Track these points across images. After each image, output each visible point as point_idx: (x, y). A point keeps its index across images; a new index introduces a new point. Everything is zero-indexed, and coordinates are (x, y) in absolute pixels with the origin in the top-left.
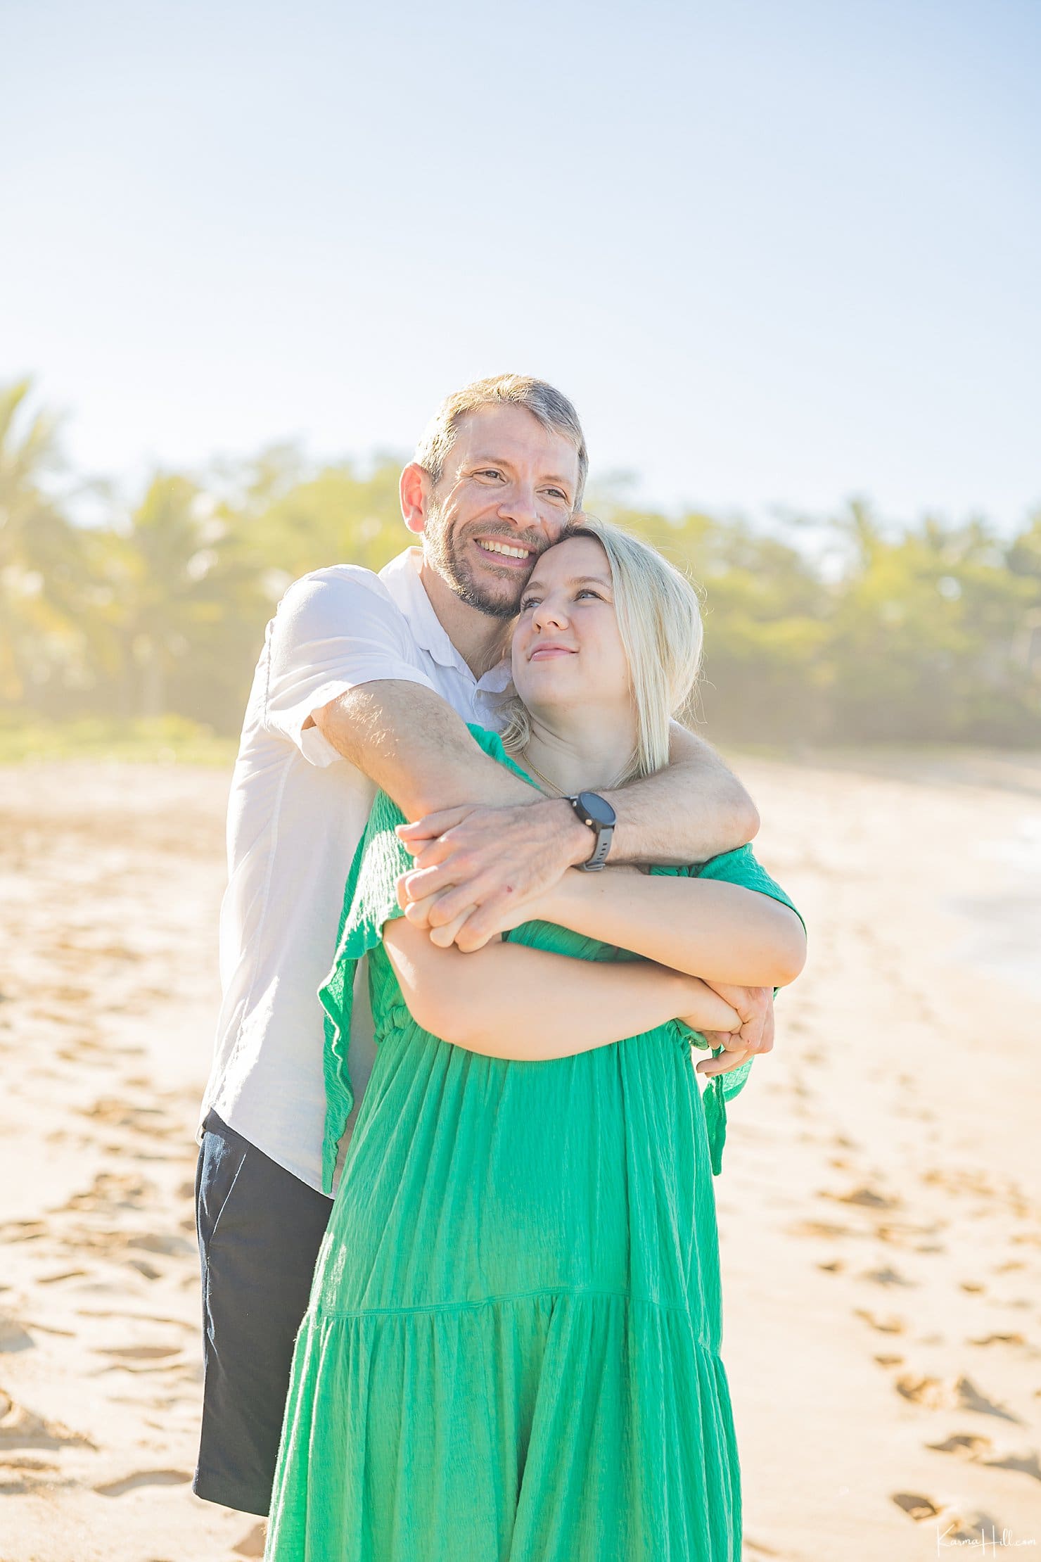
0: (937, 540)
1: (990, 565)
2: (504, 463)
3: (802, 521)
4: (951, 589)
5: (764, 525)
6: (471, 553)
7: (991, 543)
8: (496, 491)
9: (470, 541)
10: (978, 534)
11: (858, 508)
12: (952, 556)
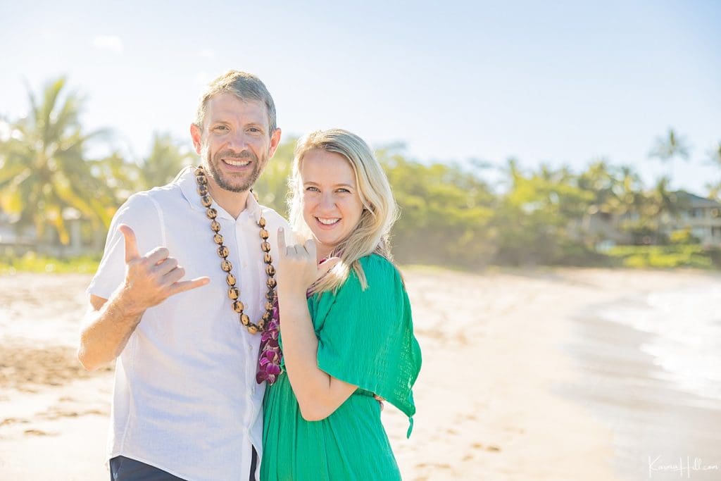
0: (547, 175)
1: (572, 187)
2: (226, 122)
3: (485, 166)
4: (555, 199)
5: (467, 168)
6: (222, 167)
7: (572, 177)
8: (226, 136)
9: (220, 161)
10: (566, 174)
11: (512, 163)
12: (554, 182)
